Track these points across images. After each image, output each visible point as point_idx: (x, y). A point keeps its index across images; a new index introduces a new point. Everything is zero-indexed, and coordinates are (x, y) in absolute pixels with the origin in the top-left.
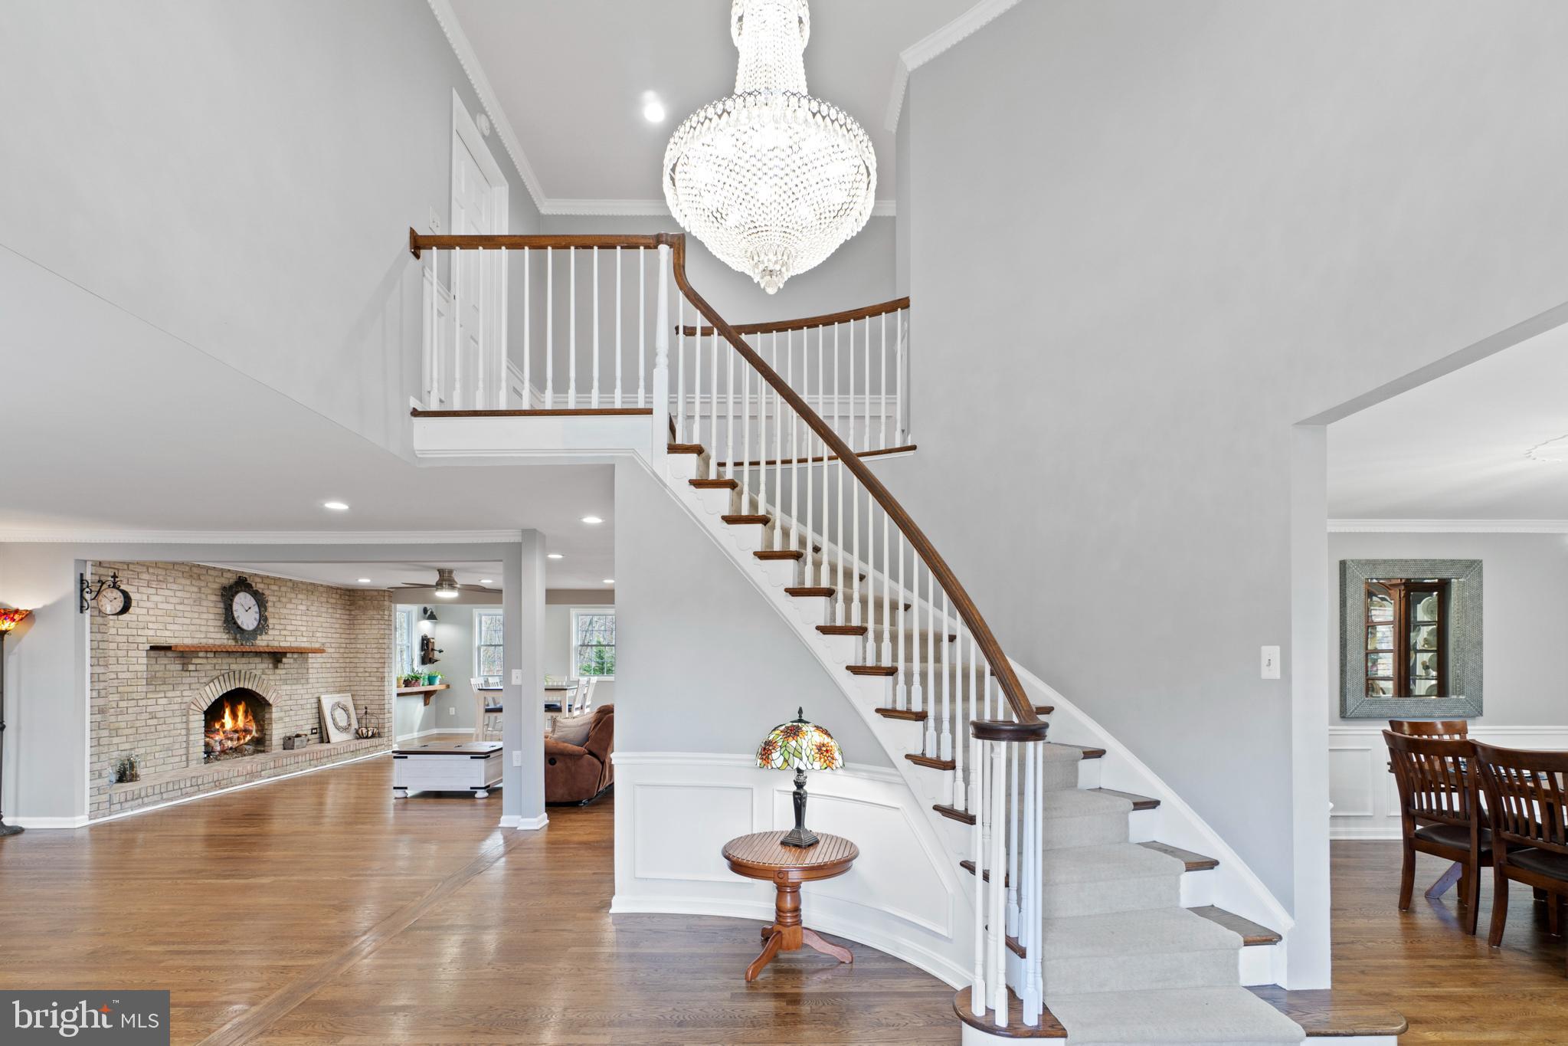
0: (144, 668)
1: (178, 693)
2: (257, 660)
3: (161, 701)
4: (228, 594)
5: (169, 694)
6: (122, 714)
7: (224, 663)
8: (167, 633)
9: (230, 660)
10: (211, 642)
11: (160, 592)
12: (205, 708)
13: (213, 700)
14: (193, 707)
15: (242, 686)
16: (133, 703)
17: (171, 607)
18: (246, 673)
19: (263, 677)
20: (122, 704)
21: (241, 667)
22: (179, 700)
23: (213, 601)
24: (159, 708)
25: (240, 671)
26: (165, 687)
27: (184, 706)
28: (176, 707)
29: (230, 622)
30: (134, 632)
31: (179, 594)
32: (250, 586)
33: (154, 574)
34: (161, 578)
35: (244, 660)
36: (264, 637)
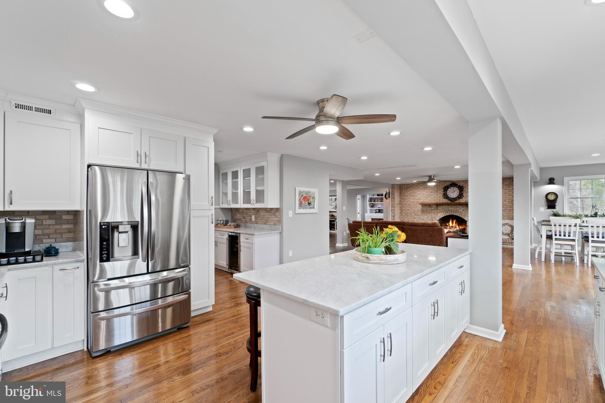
0: (421, 208)
1: (431, 215)
2: (461, 207)
3: (425, 216)
4: (446, 189)
5: (428, 215)
6: (415, 218)
7: (446, 208)
8: (427, 200)
9: (449, 207)
10: (441, 202)
11: (425, 191)
12: (438, 219)
13: (444, 216)
14: (434, 218)
15: (452, 214)
16: (418, 216)
17: (428, 194)
18: (454, 210)
19: (463, 212)
20: (415, 216)
21: (455, 209)
22: (431, 217)
23: (442, 191)
24: (425, 218)
25: (452, 210)
26: (427, 213)
27: (432, 218)
28: (430, 218)
29: (446, 196)
30: (418, 200)
31: (430, 190)
32: (457, 185)
33: (423, 187)
34: (425, 187)
35: (454, 207)
36: (461, 200)
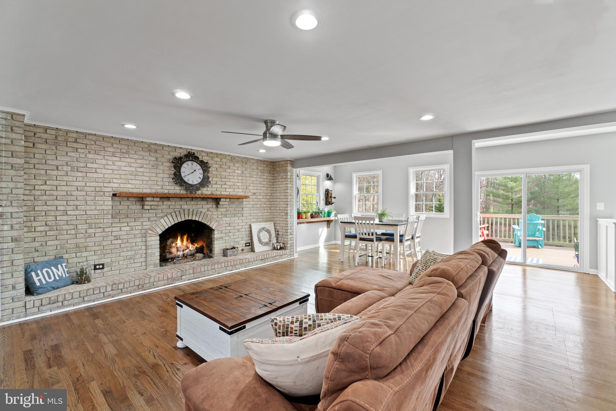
0: (110, 207)
1: (139, 223)
2: (204, 203)
3: (123, 229)
4: (178, 163)
5: (132, 224)
6: (89, 236)
7: (176, 205)
8: (129, 186)
9: (182, 203)
10: (166, 191)
11: (123, 159)
12: (160, 232)
13: (173, 223)
14: (149, 231)
15: (190, 218)
16: (99, 230)
17: (134, 169)
18: (193, 210)
19: (208, 213)
20: (90, 231)
21: (194, 207)
22: (140, 228)
23: (168, 167)
24: (123, 233)
25: (189, 210)
26: (128, 220)
27: (143, 231)
28: (137, 232)
29: (178, 179)
30: (101, 185)
31: (139, 161)
32: (197, 158)
33: (118, 148)
34: (124, 151)
35: (193, 203)
36: (205, 189)
